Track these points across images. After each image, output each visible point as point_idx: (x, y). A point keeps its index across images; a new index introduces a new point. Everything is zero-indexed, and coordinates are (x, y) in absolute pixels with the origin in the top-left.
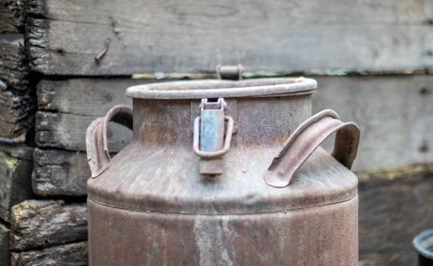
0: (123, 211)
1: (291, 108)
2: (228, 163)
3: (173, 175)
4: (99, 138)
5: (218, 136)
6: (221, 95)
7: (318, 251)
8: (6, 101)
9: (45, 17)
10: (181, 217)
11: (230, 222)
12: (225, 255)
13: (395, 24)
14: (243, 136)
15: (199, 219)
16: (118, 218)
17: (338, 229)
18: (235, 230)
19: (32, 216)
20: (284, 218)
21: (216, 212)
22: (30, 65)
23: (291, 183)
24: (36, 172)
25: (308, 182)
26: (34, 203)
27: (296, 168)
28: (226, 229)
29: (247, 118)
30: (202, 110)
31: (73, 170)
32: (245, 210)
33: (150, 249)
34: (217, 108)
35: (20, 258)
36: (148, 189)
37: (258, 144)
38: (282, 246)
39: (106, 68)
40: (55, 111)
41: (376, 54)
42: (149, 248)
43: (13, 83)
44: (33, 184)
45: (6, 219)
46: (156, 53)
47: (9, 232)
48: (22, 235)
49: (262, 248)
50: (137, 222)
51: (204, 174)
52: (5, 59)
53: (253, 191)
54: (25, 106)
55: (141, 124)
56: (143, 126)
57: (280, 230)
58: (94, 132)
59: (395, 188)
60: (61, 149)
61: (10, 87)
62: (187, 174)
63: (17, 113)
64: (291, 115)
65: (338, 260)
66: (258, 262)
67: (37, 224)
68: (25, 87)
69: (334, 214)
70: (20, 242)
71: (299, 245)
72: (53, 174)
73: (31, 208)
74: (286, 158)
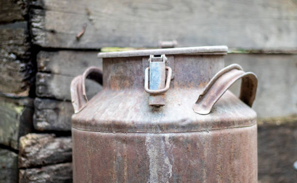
0: (97, 133)
1: (211, 63)
2: (168, 99)
3: (131, 107)
4: (80, 88)
5: (161, 80)
6: (163, 53)
7: (230, 159)
8: (15, 67)
9: (42, 8)
10: (136, 135)
11: (170, 138)
12: (167, 161)
13: (280, 18)
14: (178, 82)
15: (149, 136)
16: (93, 138)
17: (244, 145)
18: (174, 143)
19: (33, 144)
20: (207, 135)
21: (160, 131)
22: (32, 40)
23: (211, 112)
24: (36, 114)
25: (223, 112)
26: (35, 136)
27: (214, 101)
28: (167, 143)
29: (181, 69)
30: (150, 62)
31: (62, 113)
32: (180, 130)
33: (116, 158)
34: (160, 61)
35: (25, 173)
36: (114, 117)
37: (189, 87)
38: (206, 154)
39: (83, 44)
40: (49, 72)
41: (266, 38)
42: (114, 157)
43: (20, 55)
44: (34, 122)
45: (16, 148)
46: (117, 34)
47: (17, 157)
48: (26, 157)
49: (192, 156)
50: (106, 139)
51: (152, 106)
52: (15, 39)
53: (185, 117)
54: (29, 70)
55: (108, 76)
56: (110, 77)
57: (204, 143)
58: (76, 84)
59: (281, 131)
60: (53, 99)
61: (19, 58)
62: (141, 106)
63: (23, 75)
64: (211, 68)
65: (244, 166)
66: (189, 166)
67: (37, 149)
68: (28, 57)
69: (241, 134)
70: (25, 162)
71: (217, 154)
72: (48, 115)
73: (33, 139)
74: (208, 95)
